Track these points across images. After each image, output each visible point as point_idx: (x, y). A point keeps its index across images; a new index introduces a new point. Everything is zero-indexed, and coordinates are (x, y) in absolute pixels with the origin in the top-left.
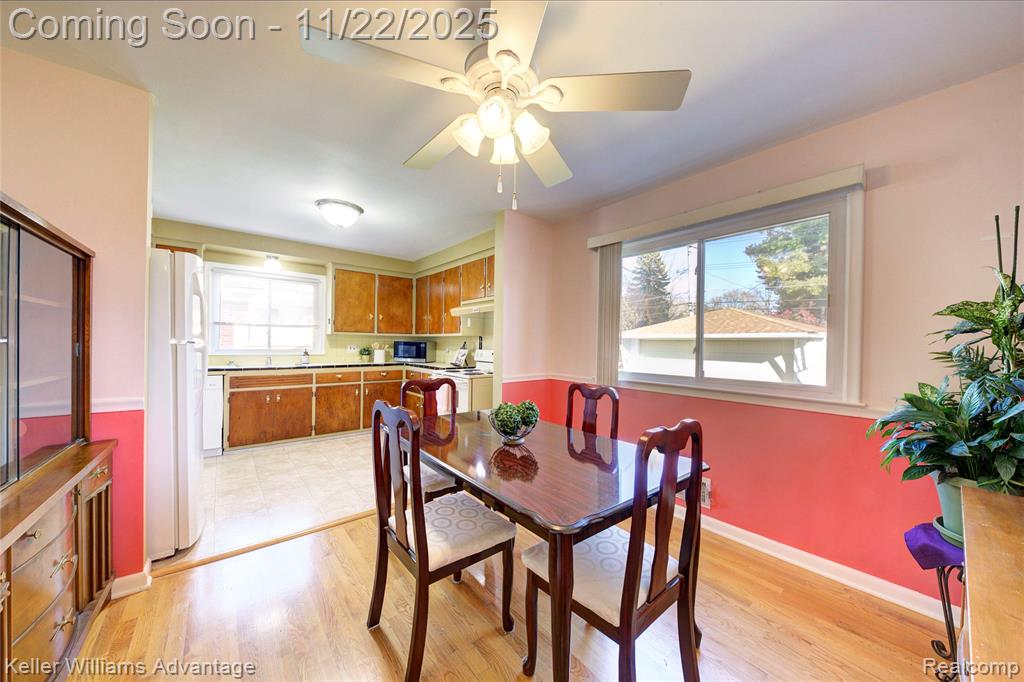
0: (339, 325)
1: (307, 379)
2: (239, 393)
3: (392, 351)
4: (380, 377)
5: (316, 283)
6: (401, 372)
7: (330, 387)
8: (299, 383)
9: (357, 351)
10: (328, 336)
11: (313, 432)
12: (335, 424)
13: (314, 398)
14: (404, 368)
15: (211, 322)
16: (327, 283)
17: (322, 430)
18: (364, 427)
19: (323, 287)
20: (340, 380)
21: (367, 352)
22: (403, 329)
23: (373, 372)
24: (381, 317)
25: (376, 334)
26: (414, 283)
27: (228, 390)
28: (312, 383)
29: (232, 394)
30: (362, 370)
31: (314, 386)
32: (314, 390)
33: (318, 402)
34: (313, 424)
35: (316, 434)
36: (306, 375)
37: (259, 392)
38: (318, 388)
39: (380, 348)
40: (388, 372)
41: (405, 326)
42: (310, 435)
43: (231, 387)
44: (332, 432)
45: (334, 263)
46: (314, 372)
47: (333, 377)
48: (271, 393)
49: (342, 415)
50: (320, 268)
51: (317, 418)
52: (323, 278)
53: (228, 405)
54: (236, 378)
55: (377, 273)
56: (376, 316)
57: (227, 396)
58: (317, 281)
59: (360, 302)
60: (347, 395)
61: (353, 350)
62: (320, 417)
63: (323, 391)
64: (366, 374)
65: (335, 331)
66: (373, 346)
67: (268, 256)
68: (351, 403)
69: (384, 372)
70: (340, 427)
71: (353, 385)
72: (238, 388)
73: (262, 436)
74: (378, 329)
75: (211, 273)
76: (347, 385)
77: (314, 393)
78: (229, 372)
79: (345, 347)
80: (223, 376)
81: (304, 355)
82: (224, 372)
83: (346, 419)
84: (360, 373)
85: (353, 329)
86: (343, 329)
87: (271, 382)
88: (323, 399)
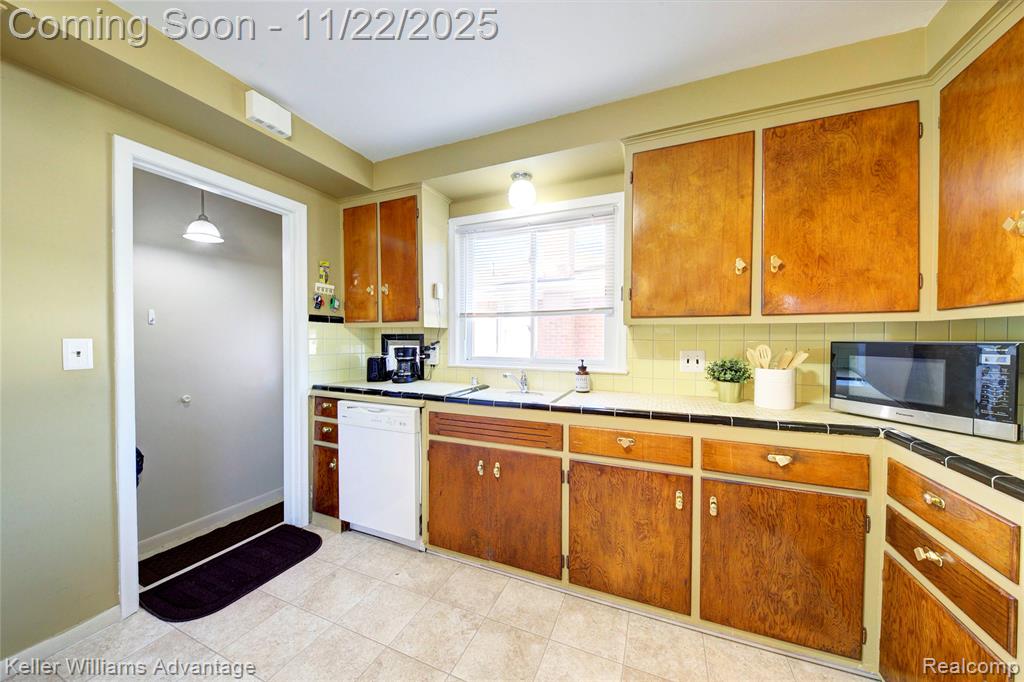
0: (642, 302)
1: (551, 435)
2: (442, 444)
3: (823, 372)
4: (756, 463)
5: (608, 214)
7: (602, 469)
8: (535, 443)
11: (565, 572)
12: (617, 574)
13: (566, 487)
15: (458, 312)
17: (585, 576)
18: (702, 618)
20: (628, 453)
21: (733, 373)
22: (875, 296)
23: (741, 446)
24: (775, 261)
25: (756, 317)
26: (930, 116)
27: (428, 436)
28: (561, 449)
29: (433, 444)
30: (699, 432)
31: (566, 456)
32: (566, 467)
33: (573, 500)
34: (566, 552)
35: (571, 581)
36: (548, 426)
37: (469, 448)
38: (574, 464)
39: (776, 363)
40: (797, 456)
42: (560, 578)
43: (431, 432)
44: (606, 588)
45: (629, 141)
46: (569, 420)
48: (485, 453)
49: (634, 553)
51: (573, 541)
53: (427, 465)
54: (437, 414)
55: (759, 125)
56: (755, 262)
57: (426, 447)
58: (611, 209)
59: (705, 227)
60: (650, 502)
61: (693, 362)
62: (579, 540)
63: (587, 475)
64: (707, 445)
65: (632, 317)
66: (750, 353)
67: (515, 176)
68: (662, 528)
69: (781, 451)
70: (632, 586)
71: (667, 475)
72: (439, 434)
73: (473, 542)
74: (764, 305)
75: (457, 236)
76: (651, 474)
77: (566, 473)
78: (428, 402)
79: (674, 357)
80: (421, 408)
81: (578, 374)
82: (421, 402)
83: (649, 568)
84: (691, 441)
85: (681, 308)
86: (650, 309)
87: (486, 432)
88: (585, 494)
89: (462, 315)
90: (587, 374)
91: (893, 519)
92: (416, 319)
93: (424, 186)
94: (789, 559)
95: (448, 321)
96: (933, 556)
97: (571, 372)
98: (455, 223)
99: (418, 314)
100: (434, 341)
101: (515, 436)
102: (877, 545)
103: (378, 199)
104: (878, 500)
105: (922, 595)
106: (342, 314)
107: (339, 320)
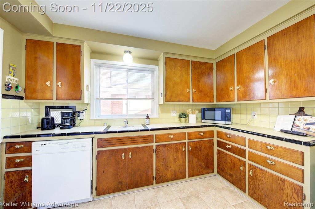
0: (168, 98)
1: (149, 139)
2: (103, 151)
4: (198, 136)
5: (152, 71)
6: (212, 132)
7: (165, 145)
8: (144, 142)
9: (177, 115)
10: (160, 105)
11: (154, 181)
12: (169, 175)
13: (154, 154)
14: (215, 129)
15: (95, 97)
16: (160, 70)
17: (161, 180)
18: (188, 177)
19: (156, 73)
20: (172, 139)
21: (183, 116)
22: (208, 99)
23: (194, 133)
24: (194, 90)
25: (191, 103)
26: (215, 66)
27: (96, 150)
28: (153, 142)
29: (99, 152)
30: (186, 130)
31: (154, 144)
32: (154, 148)
33: (157, 157)
34: (154, 175)
35: (156, 183)
36: (149, 136)
37: (117, 150)
38: (157, 146)
39: (193, 113)
40: (204, 132)
41: (209, 97)
42: (153, 184)
43: (97, 147)
44: (167, 181)
45: (165, 53)
46: (154, 133)
47: (166, 138)
48: (126, 151)
49: (174, 167)
50: (154, 60)
51: (157, 170)
52: (156, 67)
53: (95, 162)
54: (101, 139)
55: (191, 59)
56: (191, 90)
57: (95, 154)
58: (153, 70)
59: (181, 80)
60: (177, 151)
61: (174, 113)
62: (159, 169)
63: (161, 149)
64: (189, 134)
65: (166, 102)
66: (187, 111)
67: (125, 52)
68: (180, 158)
69: (201, 132)
70: (173, 177)
71: (181, 143)
72: (103, 147)
73: (119, 186)
74: (192, 100)
75: (94, 66)
76: (177, 143)
77: (154, 150)
78: (96, 135)
79: (170, 113)
80: (92, 138)
81: (146, 119)
82: (93, 135)
83: (177, 170)
84: (185, 133)
85: (177, 100)
86: (170, 100)
87: (126, 142)
88: (161, 155)
89: (97, 98)
90: (149, 118)
91: (218, 141)
92: (80, 99)
93: (85, 43)
94: (203, 156)
95: (90, 101)
96: (229, 147)
97: (144, 118)
98: (93, 61)
99: (81, 97)
100: (84, 109)
101: (137, 141)
102: (216, 148)
103: (55, 41)
104: (215, 139)
105: (227, 154)
106: (23, 94)
107: (21, 98)
